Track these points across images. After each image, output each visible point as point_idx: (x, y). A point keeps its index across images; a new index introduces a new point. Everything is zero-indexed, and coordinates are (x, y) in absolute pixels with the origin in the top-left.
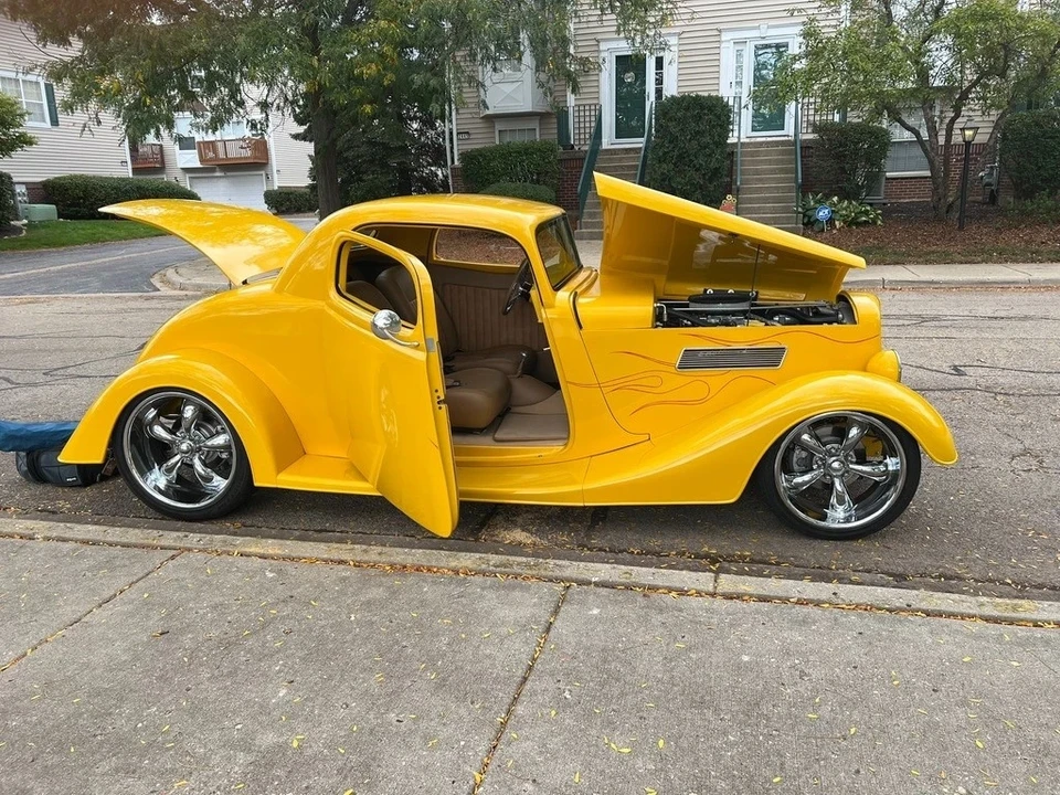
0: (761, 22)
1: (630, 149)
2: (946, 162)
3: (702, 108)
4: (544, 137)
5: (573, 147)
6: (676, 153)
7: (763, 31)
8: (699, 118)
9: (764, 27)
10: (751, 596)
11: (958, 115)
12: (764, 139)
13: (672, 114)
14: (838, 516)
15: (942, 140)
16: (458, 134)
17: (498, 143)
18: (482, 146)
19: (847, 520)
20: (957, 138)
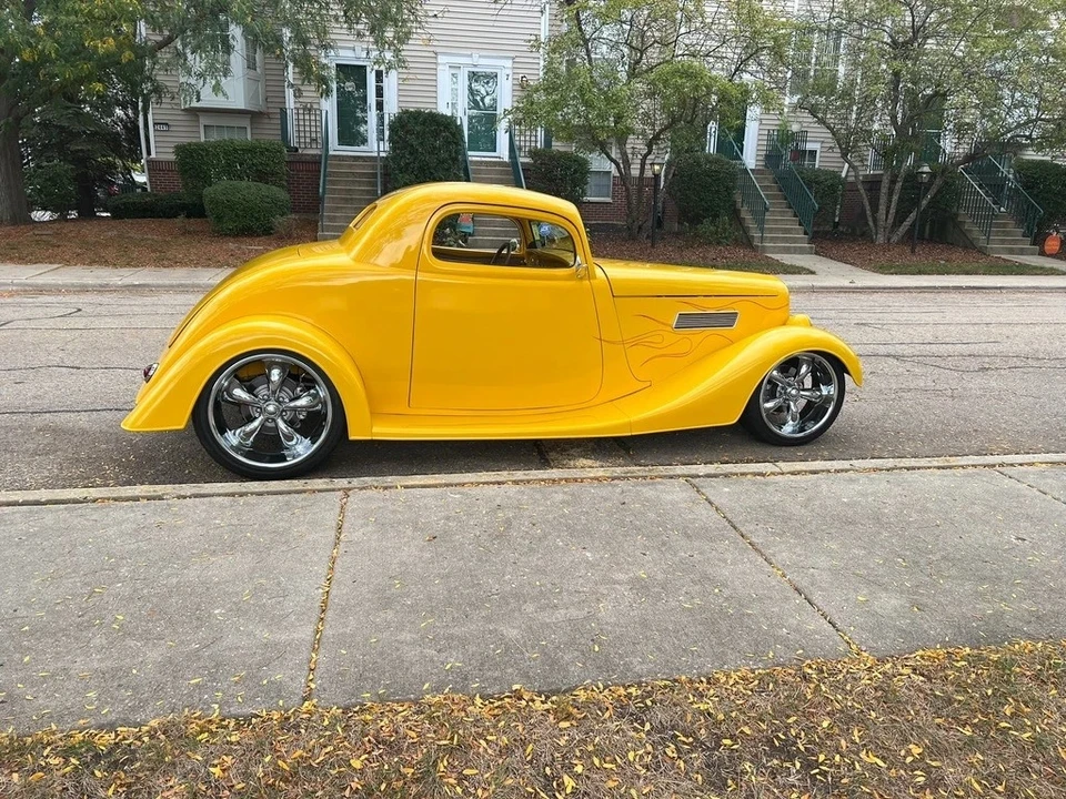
0: (474, 51)
1: (359, 157)
2: (640, 191)
3: (438, 124)
4: (256, 137)
5: (297, 150)
6: (417, 165)
7: (475, 59)
8: (436, 135)
9: (476, 56)
10: (806, 472)
11: (649, 153)
12: (478, 159)
13: (410, 126)
14: (788, 429)
15: (635, 172)
16: (155, 124)
17: (203, 139)
18: (189, 140)
19: (794, 432)
20: (648, 173)
